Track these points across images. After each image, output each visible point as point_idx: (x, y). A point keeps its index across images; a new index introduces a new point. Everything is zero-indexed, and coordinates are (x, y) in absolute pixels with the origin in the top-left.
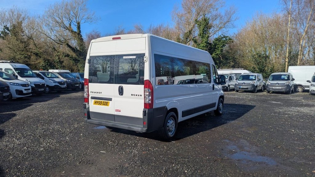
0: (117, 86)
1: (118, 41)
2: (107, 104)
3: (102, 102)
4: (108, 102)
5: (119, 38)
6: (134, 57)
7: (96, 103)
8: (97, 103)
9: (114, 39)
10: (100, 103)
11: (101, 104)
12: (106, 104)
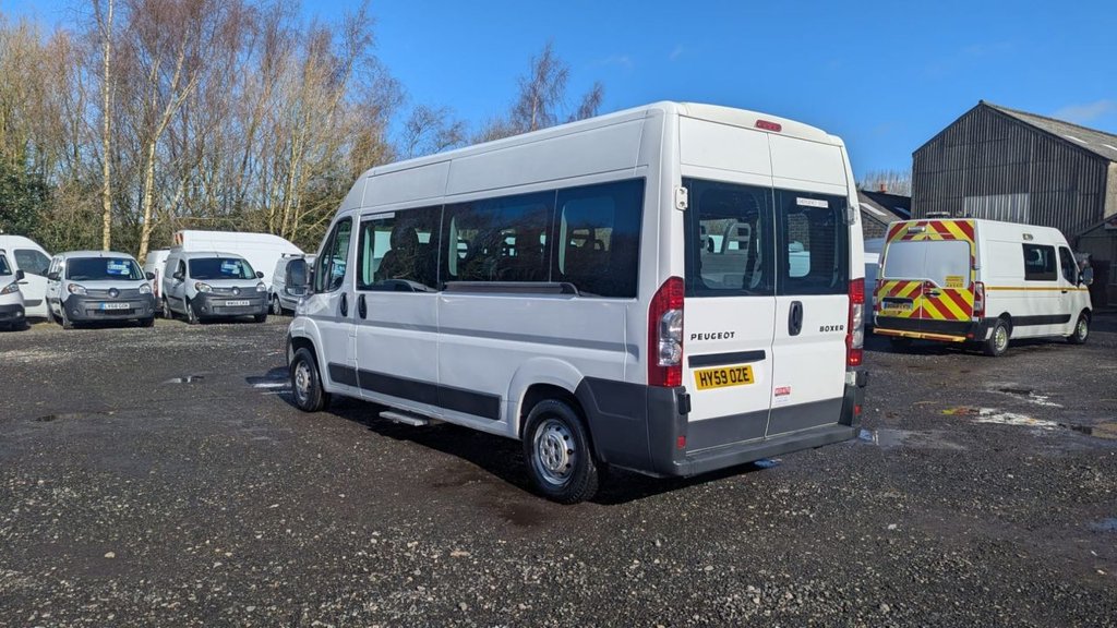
0: (785, 302)
1: (773, 136)
2: (745, 375)
3: (728, 373)
4: (745, 369)
5: (777, 128)
6: (824, 204)
7: (704, 380)
8: (710, 378)
9: (761, 125)
10: (722, 380)
11: (725, 383)
12: (742, 378)
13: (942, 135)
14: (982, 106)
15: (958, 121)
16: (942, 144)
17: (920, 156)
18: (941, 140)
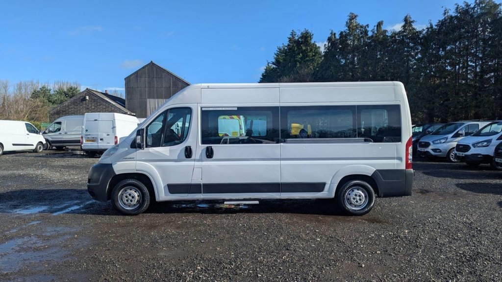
13: (137, 72)
14: (152, 64)
15: (143, 68)
16: (137, 76)
17: (128, 80)
18: (137, 74)
